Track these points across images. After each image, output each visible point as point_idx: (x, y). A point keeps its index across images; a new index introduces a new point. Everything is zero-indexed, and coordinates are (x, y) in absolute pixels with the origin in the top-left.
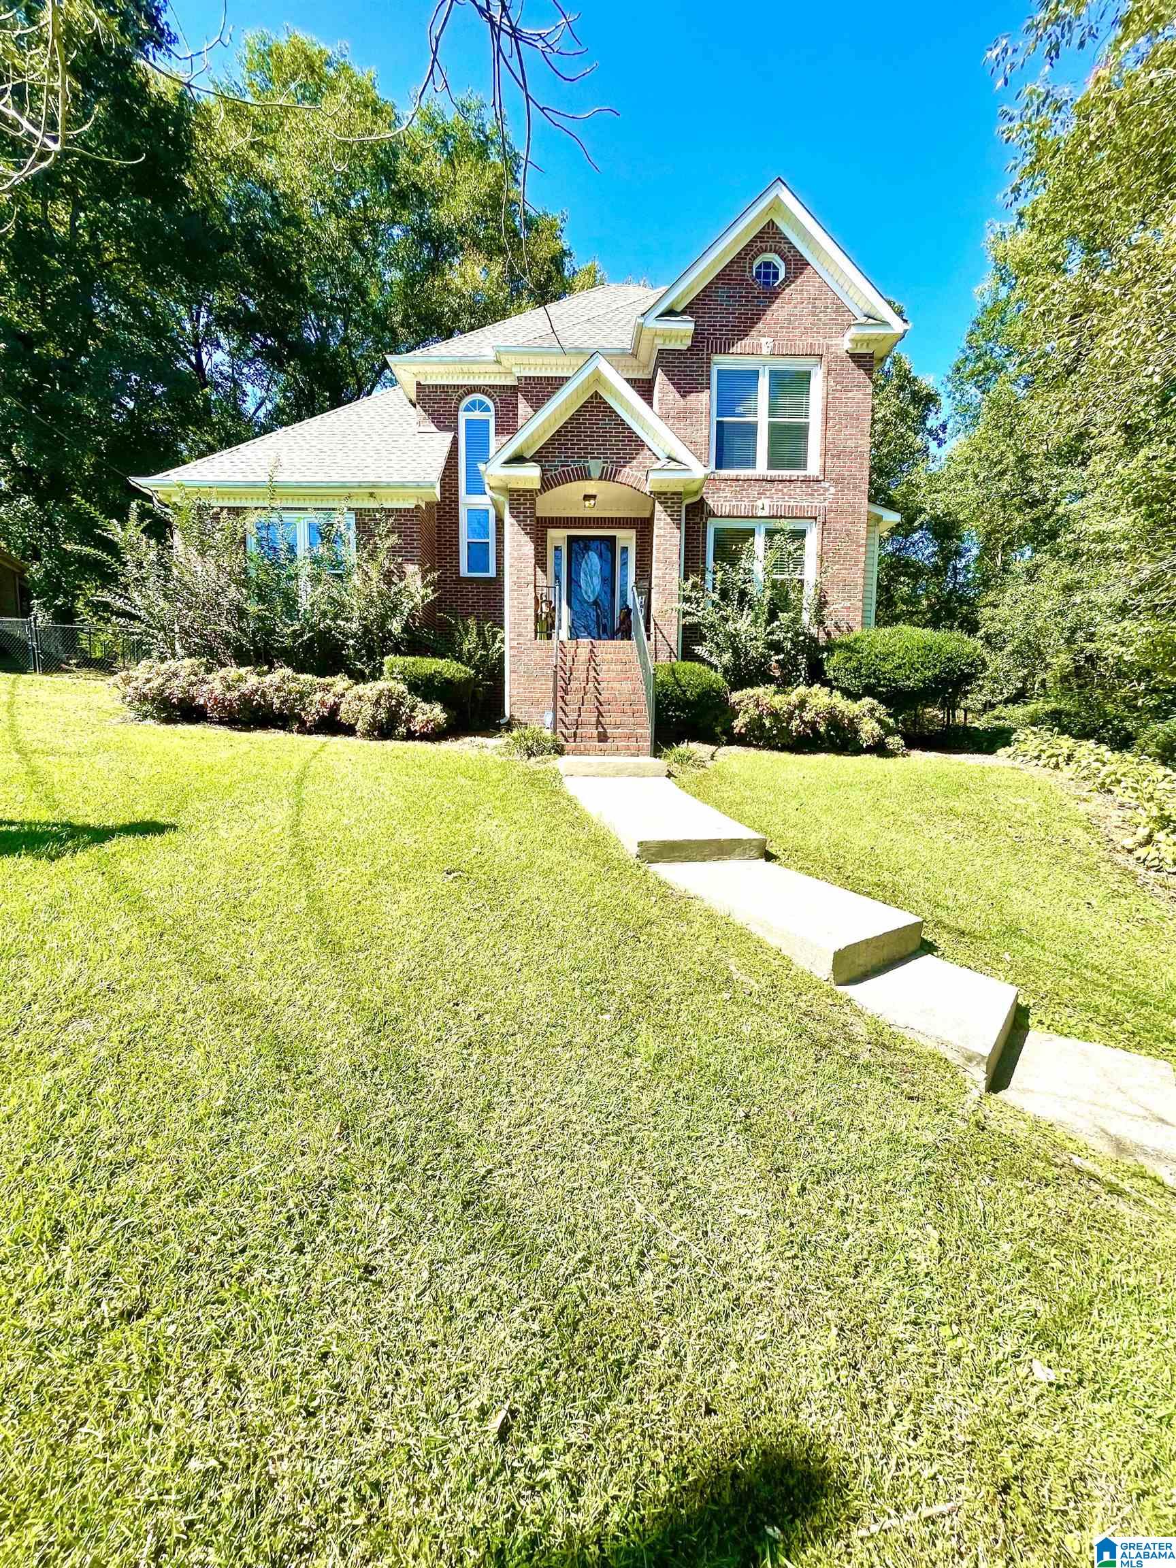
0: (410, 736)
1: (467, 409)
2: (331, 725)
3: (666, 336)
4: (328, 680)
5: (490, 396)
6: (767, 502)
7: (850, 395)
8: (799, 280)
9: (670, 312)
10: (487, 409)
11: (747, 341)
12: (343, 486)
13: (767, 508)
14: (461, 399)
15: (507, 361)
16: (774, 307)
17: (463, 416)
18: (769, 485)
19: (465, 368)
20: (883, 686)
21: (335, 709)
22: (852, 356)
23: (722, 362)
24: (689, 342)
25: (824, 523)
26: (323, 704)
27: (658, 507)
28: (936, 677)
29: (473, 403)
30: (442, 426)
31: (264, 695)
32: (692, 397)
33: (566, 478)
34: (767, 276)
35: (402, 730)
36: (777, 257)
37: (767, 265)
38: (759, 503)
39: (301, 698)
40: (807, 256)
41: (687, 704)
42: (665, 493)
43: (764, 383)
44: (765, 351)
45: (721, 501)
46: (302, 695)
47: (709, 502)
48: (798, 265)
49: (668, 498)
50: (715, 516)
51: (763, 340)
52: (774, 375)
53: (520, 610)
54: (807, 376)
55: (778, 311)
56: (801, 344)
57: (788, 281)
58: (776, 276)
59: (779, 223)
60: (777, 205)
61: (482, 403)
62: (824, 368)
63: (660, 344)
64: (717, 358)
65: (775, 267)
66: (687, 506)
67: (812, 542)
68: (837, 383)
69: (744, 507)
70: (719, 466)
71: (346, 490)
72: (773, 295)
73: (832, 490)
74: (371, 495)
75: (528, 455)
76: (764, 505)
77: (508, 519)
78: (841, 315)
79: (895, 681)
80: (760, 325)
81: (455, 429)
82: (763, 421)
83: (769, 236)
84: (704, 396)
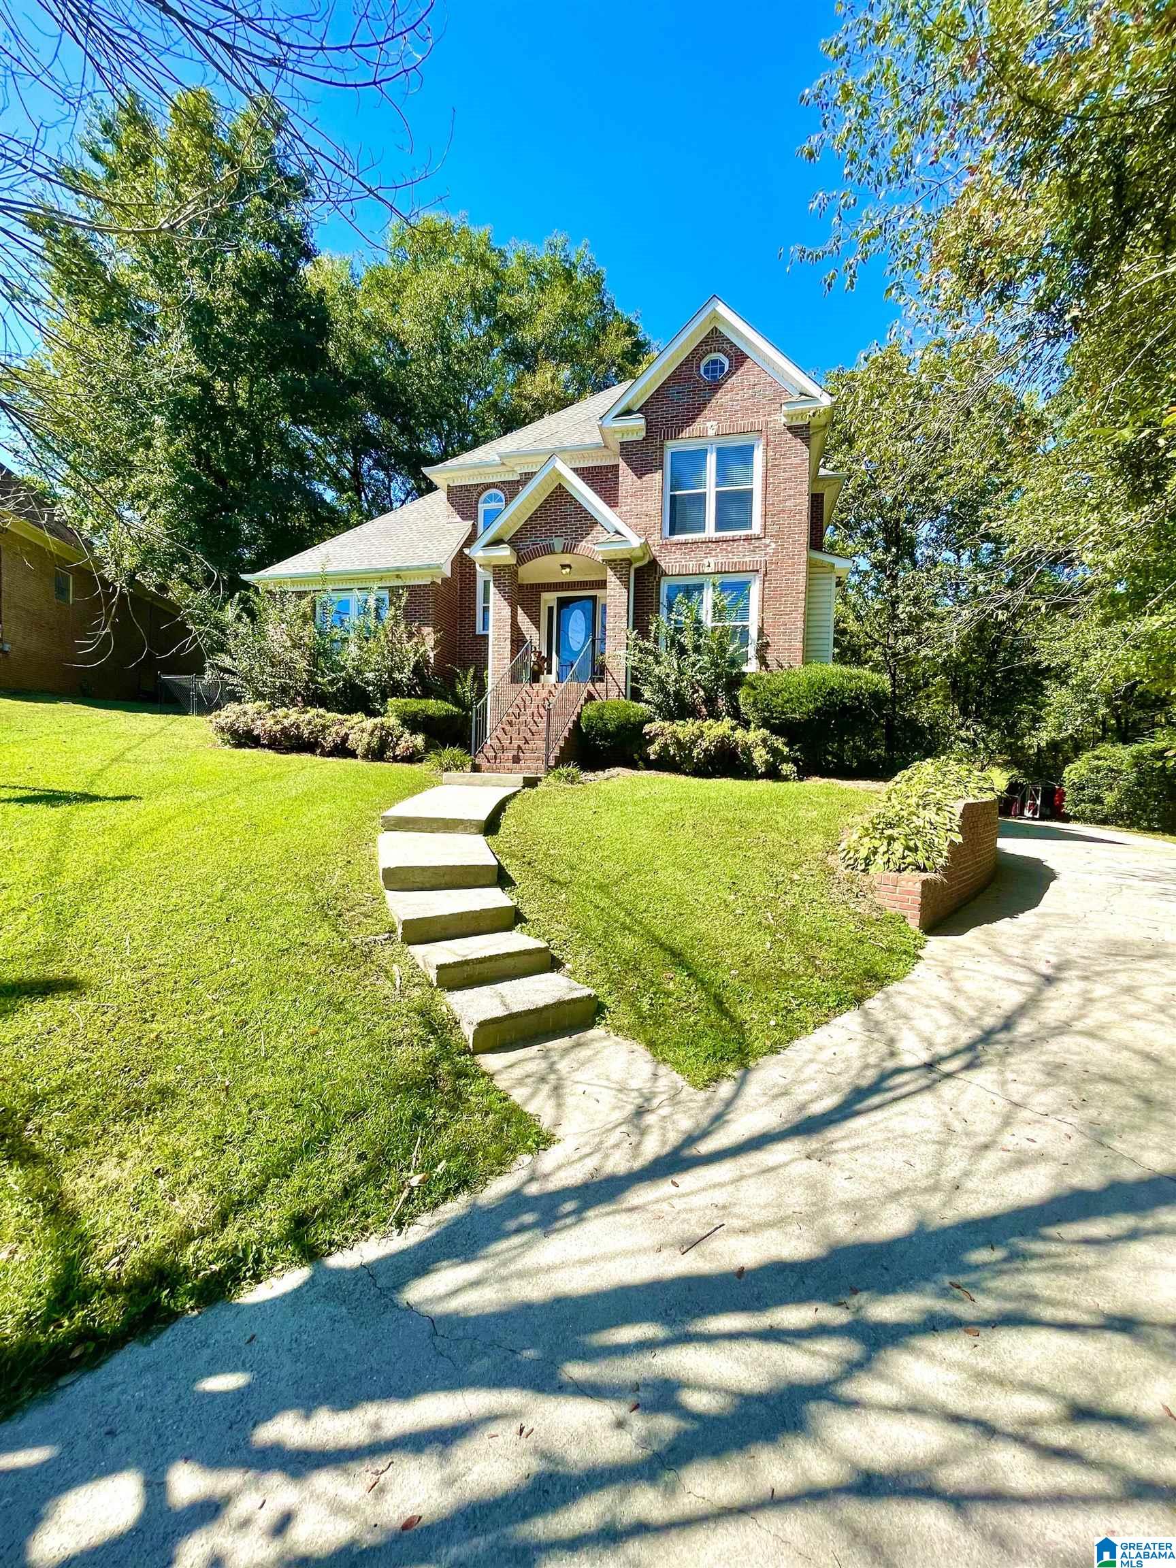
0: (395, 759)
1: (485, 502)
2: (342, 750)
3: (624, 432)
4: (345, 716)
5: (501, 490)
6: (712, 560)
7: (788, 461)
8: (739, 372)
9: (628, 412)
10: (500, 500)
11: (695, 426)
12: (377, 571)
13: (712, 565)
14: (480, 494)
15: (510, 462)
16: (718, 396)
17: (482, 507)
18: (713, 546)
19: (481, 470)
20: (776, 718)
21: (345, 738)
22: (789, 428)
23: (673, 446)
24: (644, 434)
25: (765, 575)
26: (337, 734)
27: (610, 572)
28: (818, 710)
29: (490, 497)
30: (464, 517)
31: (298, 727)
32: (647, 478)
33: (536, 554)
34: (714, 371)
35: (389, 754)
36: (721, 355)
37: (715, 362)
38: (706, 562)
39: (323, 730)
40: (746, 351)
41: (606, 735)
42: (614, 561)
43: (712, 460)
44: (711, 433)
45: (671, 562)
46: (325, 727)
47: (662, 563)
48: (739, 358)
49: (619, 565)
50: (666, 575)
51: (709, 424)
52: (721, 453)
53: (499, 660)
54: (750, 449)
55: (722, 398)
56: (743, 424)
57: (730, 374)
58: (722, 370)
59: (722, 329)
60: (716, 317)
61: (496, 495)
62: (763, 441)
63: (619, 438)
64: (669, 443)
65: (721, 363)
66: (637, 570)
67: (755, 591)
68: (775, 453)
69: (692, 566)
70: (672, 532)
71: (379, 574)
72: (716, 387)
73: (773, 545)
74: (398, 576)
75: (506, 538)
76: (711, 563)
77: (492, 589)
78: (779, 395)
79: (784, 714)
80: (706, 412)
81: (475, 518)
82: (710, 490)
83: (715, 339)
84: (658, 476)
